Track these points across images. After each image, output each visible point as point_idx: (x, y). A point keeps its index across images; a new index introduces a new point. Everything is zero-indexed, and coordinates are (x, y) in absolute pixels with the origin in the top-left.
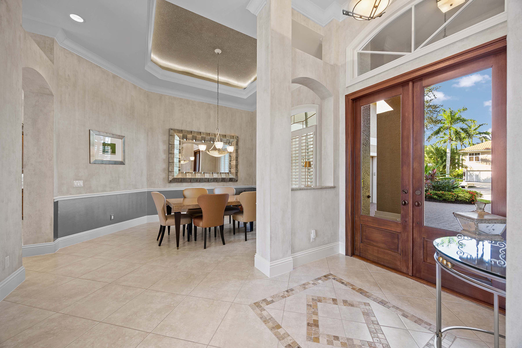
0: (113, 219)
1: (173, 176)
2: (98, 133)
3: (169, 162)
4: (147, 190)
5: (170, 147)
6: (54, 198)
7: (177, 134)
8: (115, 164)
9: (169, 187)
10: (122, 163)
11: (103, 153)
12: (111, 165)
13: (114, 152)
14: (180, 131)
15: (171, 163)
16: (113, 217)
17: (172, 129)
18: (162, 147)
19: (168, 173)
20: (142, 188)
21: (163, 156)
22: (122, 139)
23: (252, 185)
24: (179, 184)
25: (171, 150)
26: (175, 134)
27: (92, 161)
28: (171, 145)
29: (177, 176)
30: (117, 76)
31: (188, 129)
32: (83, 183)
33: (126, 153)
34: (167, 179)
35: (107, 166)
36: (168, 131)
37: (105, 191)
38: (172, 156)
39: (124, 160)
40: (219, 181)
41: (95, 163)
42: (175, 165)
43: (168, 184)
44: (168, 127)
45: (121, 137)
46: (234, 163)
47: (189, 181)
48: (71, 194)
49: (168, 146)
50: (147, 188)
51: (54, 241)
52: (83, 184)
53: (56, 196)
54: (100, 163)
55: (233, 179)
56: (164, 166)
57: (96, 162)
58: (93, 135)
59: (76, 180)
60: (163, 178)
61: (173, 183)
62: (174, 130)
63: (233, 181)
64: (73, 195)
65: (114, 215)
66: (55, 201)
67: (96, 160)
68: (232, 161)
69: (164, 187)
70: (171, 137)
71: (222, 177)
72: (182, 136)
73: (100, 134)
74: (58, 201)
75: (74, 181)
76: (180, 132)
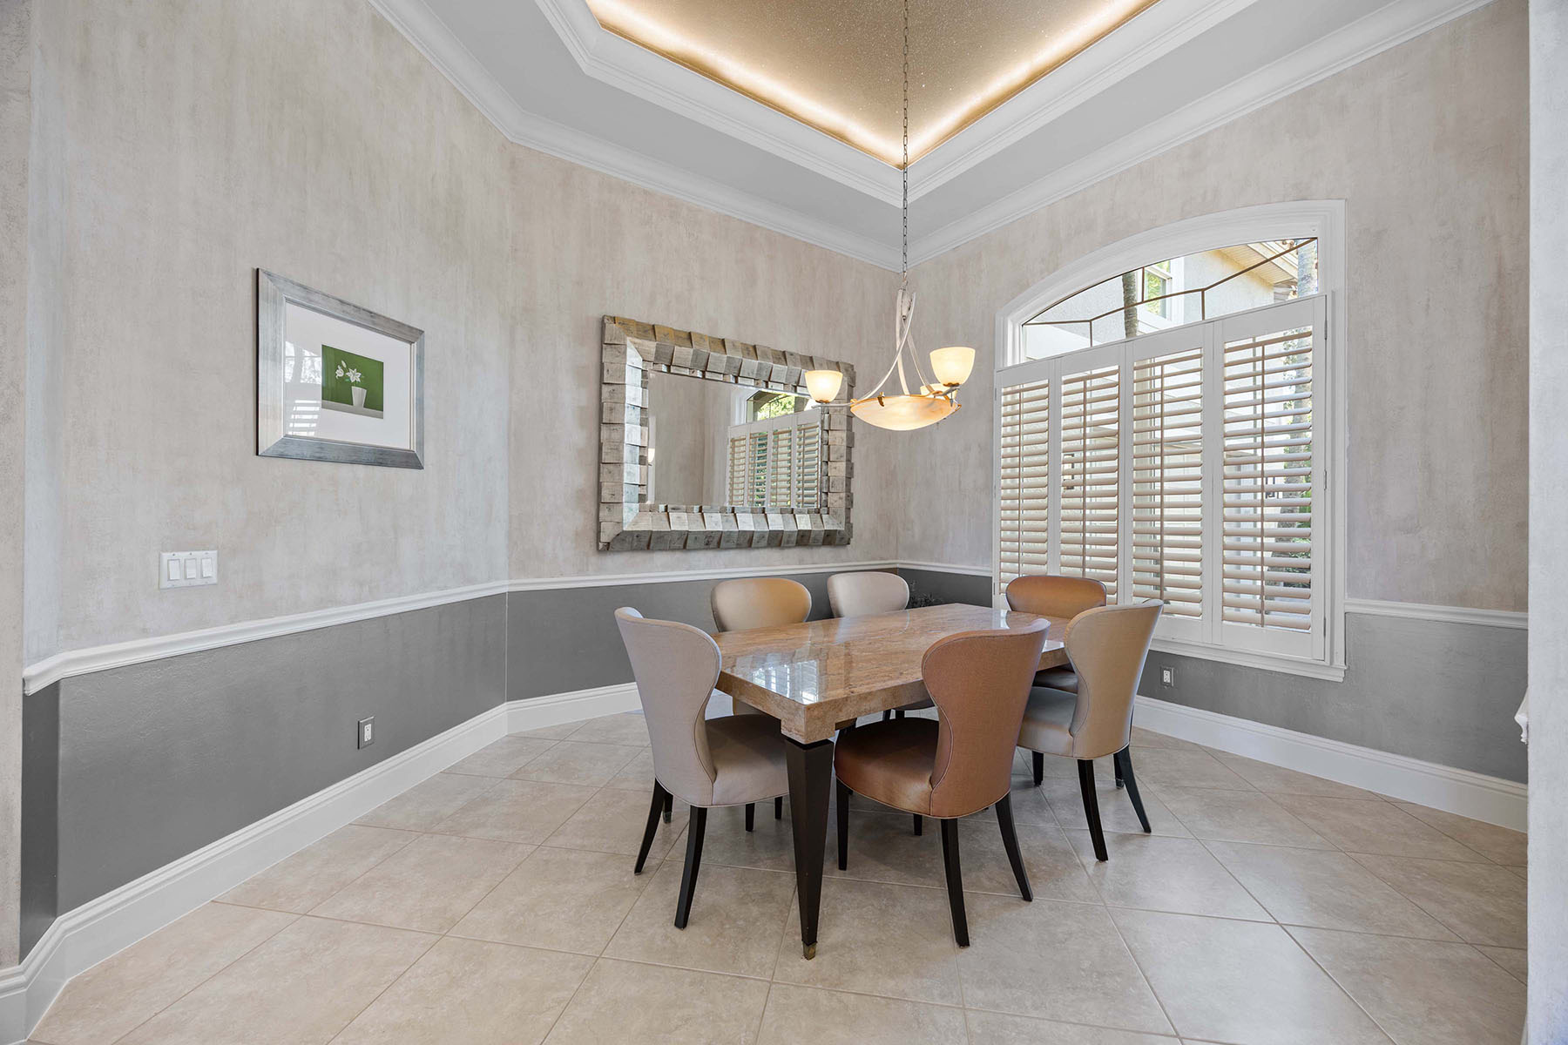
0: (372, 742)
1: (620, 523)
2: (298, 294)
3: (600, 462)
4: (510, 585)
5: (605, 394)
6: (29, 671)
7: (637, 340)
8: (380, 464)
9: (599, 570)
10: (410, 460)
11: (323, 407)
12: (361, 470)
13: (374, 403)
14: (650, 331)
15: (611, 467)
16: (368, 734)
17: (614, 319)
18: (574, 397)
19: (594, 511)
20: (489, 580)
21: (575, 435)
22: (411, 343)
23: (897, 559)
24: (640, 558)
25: (611, 409)
26: (628, 343)
27: (267, 441)
28: (611, 388)
29: (635, 523)
30: (394, 30)
31: (677, 323)
32: (215, 563)
33: (427, 412)
34: (592, 535)
35: (346, 471)
36: (595, 327)
37: (338, 603)
38: (615, 436)
39: (421, 444)
40: (788, 542)
41: (282, 456)
42: (625, 474)
43: (594, 559)
44: (596, 312)
45: (410, 334)
46: (838, 470)
47: (677, 545)
48: (145, 632)
49: (595, 393)
50: (510, 578)
51: (20, 964)
52: (215, 571)
53: (40, 657)
54: (307, 453)
55: (838, 536)
56: (581, 478)
57: (293, 450)
58: (275, 302)
59: (179, 547)
60: (577, 534)
61: (618, 551)
62: (626, 324)
63: (837, 542)
64: (158, 634)
65: (372, 722)
66: (33, 689)
67: (287, 440)
68: (834, 464)
69: (581, 572)
70: (607, 352)
71: (801, 527)
72: (654, 350)
73: (311, 301)
74: (54, 688)
75: (166, 556)
76: (645, 331)
